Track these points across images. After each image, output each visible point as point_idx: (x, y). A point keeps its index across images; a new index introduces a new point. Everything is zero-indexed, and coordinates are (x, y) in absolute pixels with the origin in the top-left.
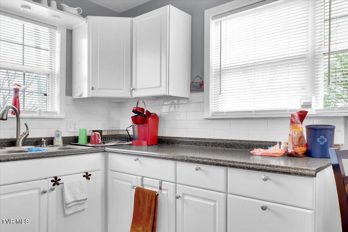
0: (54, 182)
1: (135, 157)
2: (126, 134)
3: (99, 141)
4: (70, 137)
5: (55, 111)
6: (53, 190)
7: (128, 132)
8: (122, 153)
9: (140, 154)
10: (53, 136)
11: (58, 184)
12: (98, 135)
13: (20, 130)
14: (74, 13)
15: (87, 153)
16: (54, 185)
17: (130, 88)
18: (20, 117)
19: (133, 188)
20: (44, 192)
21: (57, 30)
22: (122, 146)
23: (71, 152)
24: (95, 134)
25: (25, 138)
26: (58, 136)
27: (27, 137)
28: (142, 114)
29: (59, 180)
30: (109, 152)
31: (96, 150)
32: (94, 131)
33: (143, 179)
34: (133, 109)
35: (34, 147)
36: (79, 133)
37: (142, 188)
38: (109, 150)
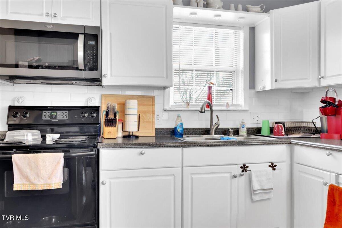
0: (243, 169)
1: (327, 152)
2: (312, 126)
3: (283, 132)
4: (253, 128)
5: (240, 104)
6: (242, 175)
7: (314, 124)
8: (311, 146)
9: (335, 148)
10: (239, 127)
11: (246, 171)
12: (281, 126)
13: (213, 121)
14: (257, 10)
15: (273, 144)
16: (243, 171)
17: (318, 77)
18: (213, 110)
19: (326, 185)
20: (235, 177)
21: (241, 30)
22: (309, 138)
23: (258, 142)
24: (278, 126)
25: (217, 128)
26: (243, 127)
27: (219, 127)
28: (333, 104)
29: (247, 167)
30: (295, 144)
31: (282, 142)
32: (276, 123)
33: (339, 176)
34: (322, 99)
35: (223, 136)
36: (262, 124)
37: (338, 187)
38: (295, 142)
